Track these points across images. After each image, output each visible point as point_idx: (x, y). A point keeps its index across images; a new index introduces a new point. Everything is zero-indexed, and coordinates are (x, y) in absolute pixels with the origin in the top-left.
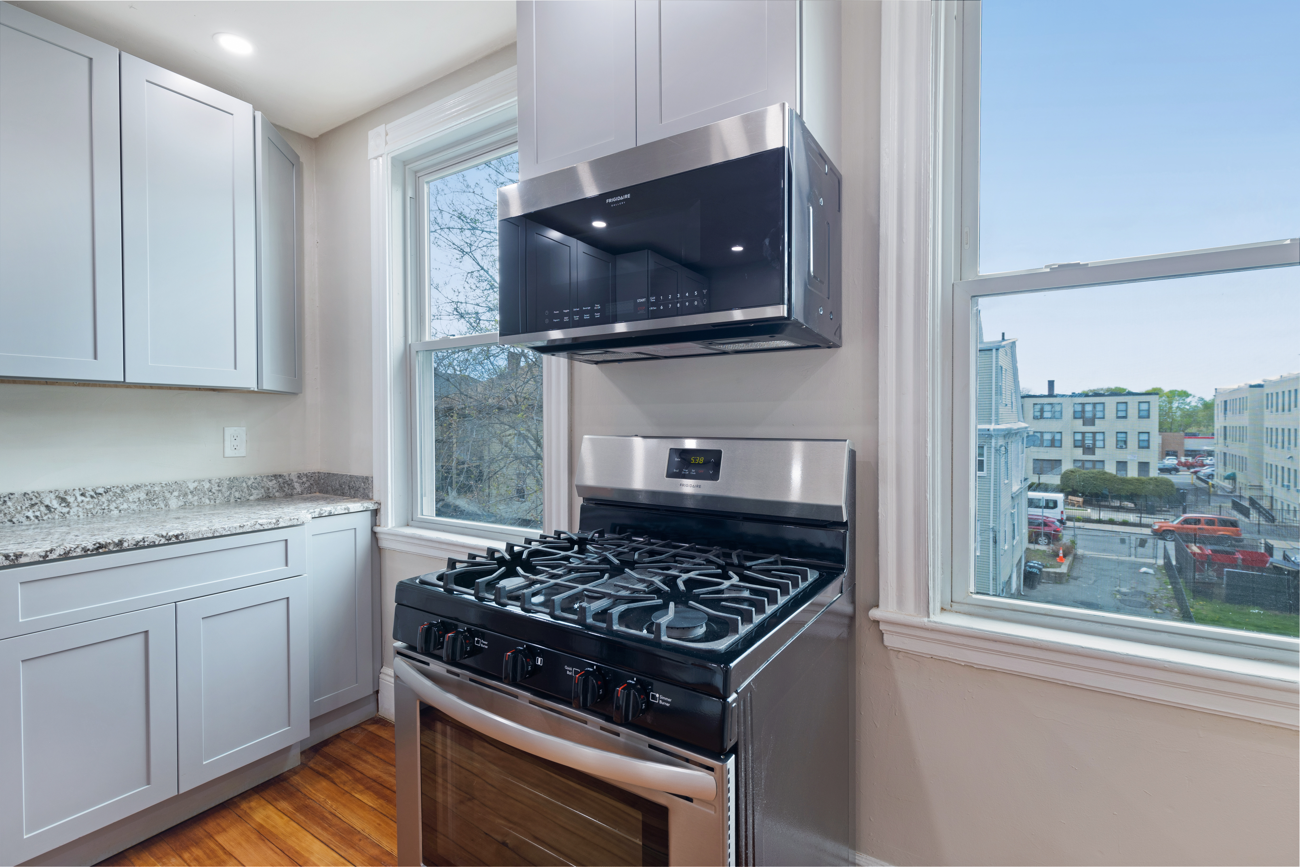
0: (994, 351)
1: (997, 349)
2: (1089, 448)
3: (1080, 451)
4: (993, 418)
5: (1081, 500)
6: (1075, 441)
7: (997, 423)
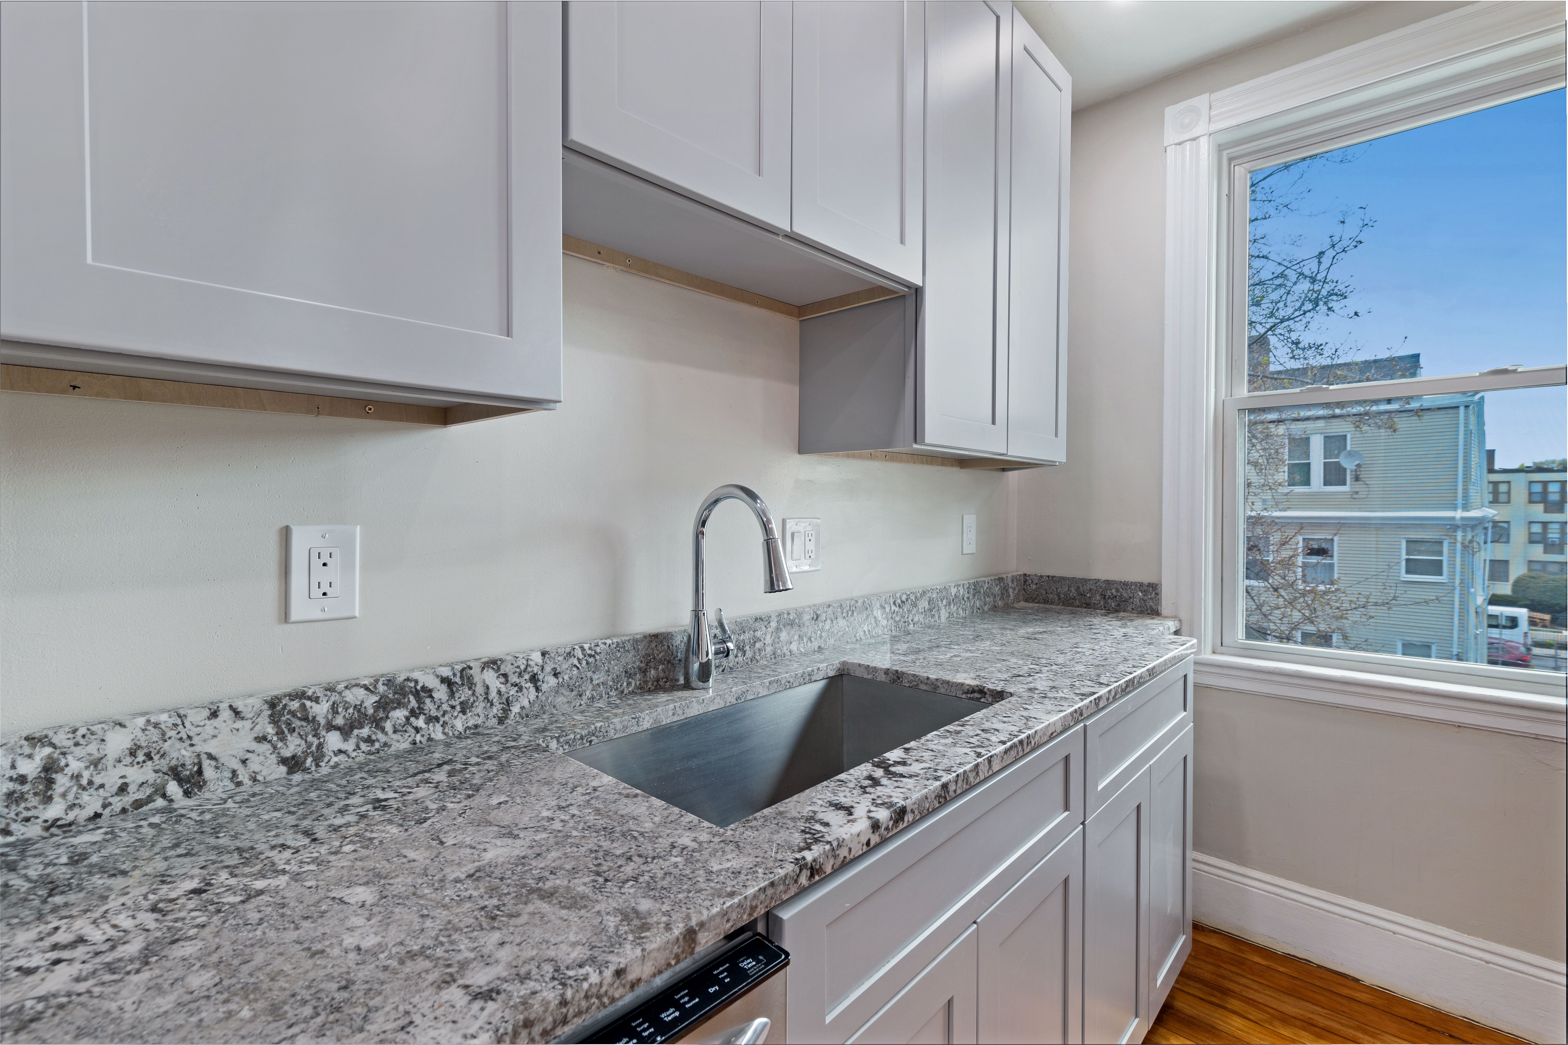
0: (1462, 409)
1: (1467, 407)
2: (1553, 544)
3: (1540, 548)
4: (1460, 501)
5: (1547, 617)
6: (1530, 534)
7: (1465, 508)
